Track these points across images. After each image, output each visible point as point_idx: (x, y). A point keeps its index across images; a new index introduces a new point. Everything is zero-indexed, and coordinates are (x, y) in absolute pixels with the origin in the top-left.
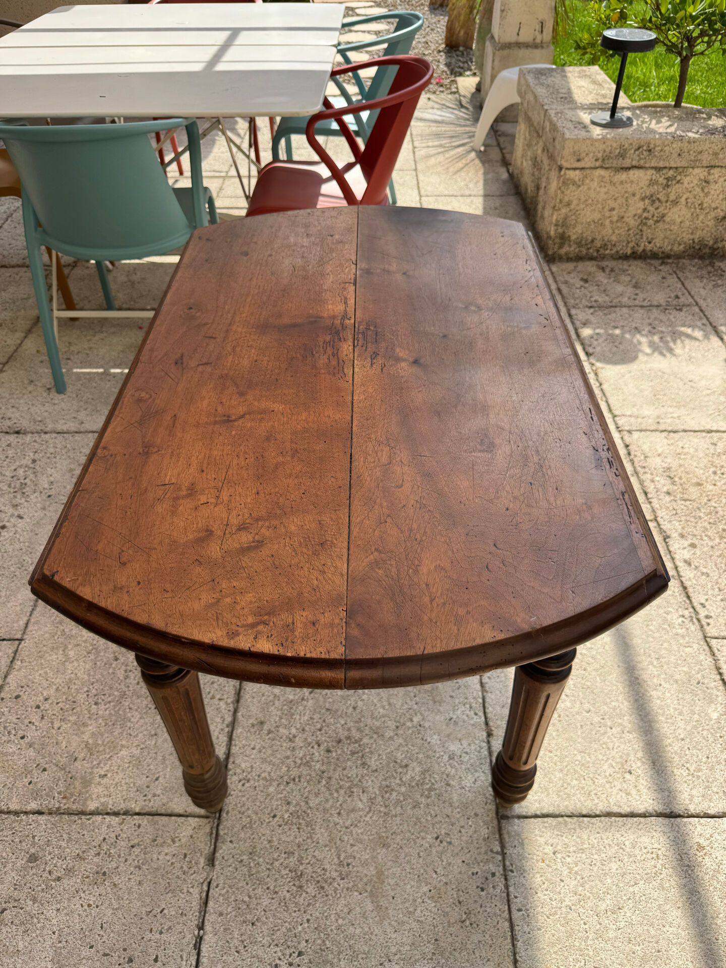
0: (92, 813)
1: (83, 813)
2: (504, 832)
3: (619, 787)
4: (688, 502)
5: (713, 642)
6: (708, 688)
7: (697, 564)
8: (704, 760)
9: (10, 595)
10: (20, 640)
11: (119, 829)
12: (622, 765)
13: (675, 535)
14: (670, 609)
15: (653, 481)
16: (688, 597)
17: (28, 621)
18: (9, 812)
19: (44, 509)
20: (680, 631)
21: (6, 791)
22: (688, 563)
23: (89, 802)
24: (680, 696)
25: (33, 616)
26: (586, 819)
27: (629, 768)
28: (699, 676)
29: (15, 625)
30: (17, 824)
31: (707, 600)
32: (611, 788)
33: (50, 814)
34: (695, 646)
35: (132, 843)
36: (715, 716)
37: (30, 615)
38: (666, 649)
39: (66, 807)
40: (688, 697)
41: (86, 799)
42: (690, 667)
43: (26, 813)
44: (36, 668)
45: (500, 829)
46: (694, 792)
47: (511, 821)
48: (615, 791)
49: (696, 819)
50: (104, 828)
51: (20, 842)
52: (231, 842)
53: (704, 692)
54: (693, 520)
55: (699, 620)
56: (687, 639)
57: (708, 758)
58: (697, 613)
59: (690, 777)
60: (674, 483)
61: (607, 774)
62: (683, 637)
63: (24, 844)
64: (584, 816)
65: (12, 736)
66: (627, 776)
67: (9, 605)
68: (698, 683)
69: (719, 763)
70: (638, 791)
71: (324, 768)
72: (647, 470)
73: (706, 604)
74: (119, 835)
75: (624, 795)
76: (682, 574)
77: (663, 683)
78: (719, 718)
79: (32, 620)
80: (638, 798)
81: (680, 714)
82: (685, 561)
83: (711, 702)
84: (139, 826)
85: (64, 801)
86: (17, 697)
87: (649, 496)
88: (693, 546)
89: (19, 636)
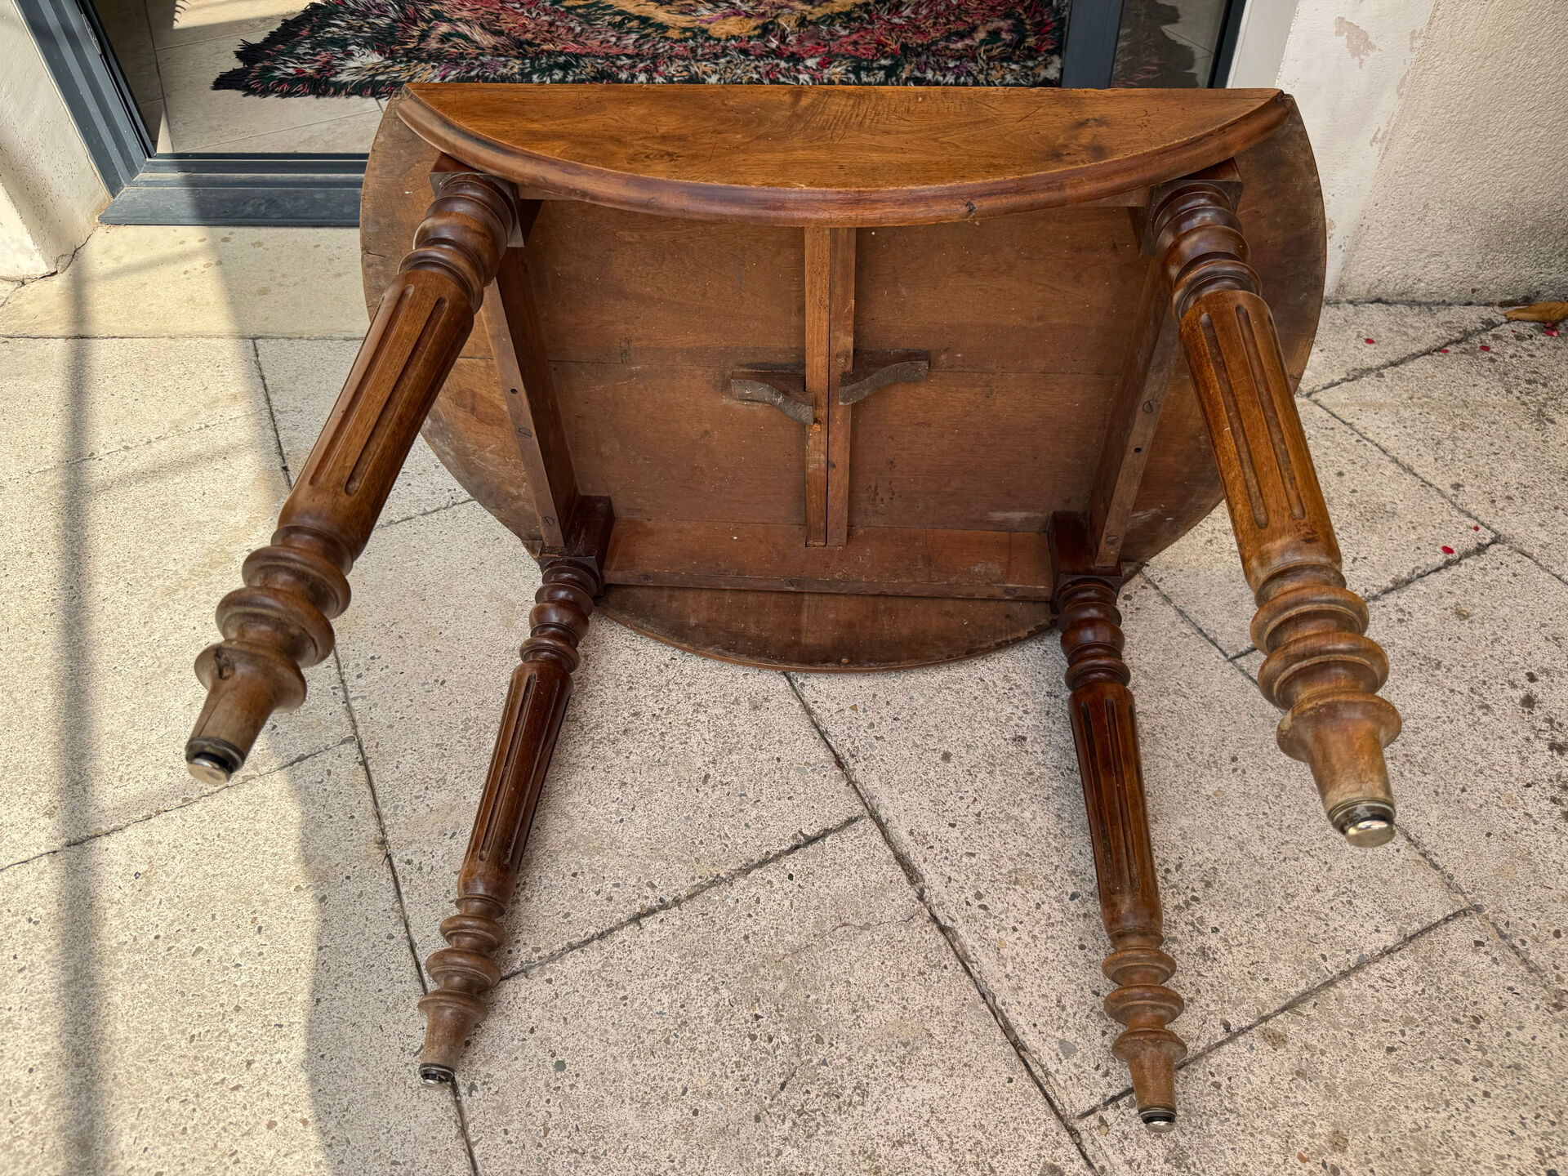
3: (162, 847)
27: (138, 880)
32: (175, 840)
45: (354, 724)
48: (170, 838)
66: (143, 869)
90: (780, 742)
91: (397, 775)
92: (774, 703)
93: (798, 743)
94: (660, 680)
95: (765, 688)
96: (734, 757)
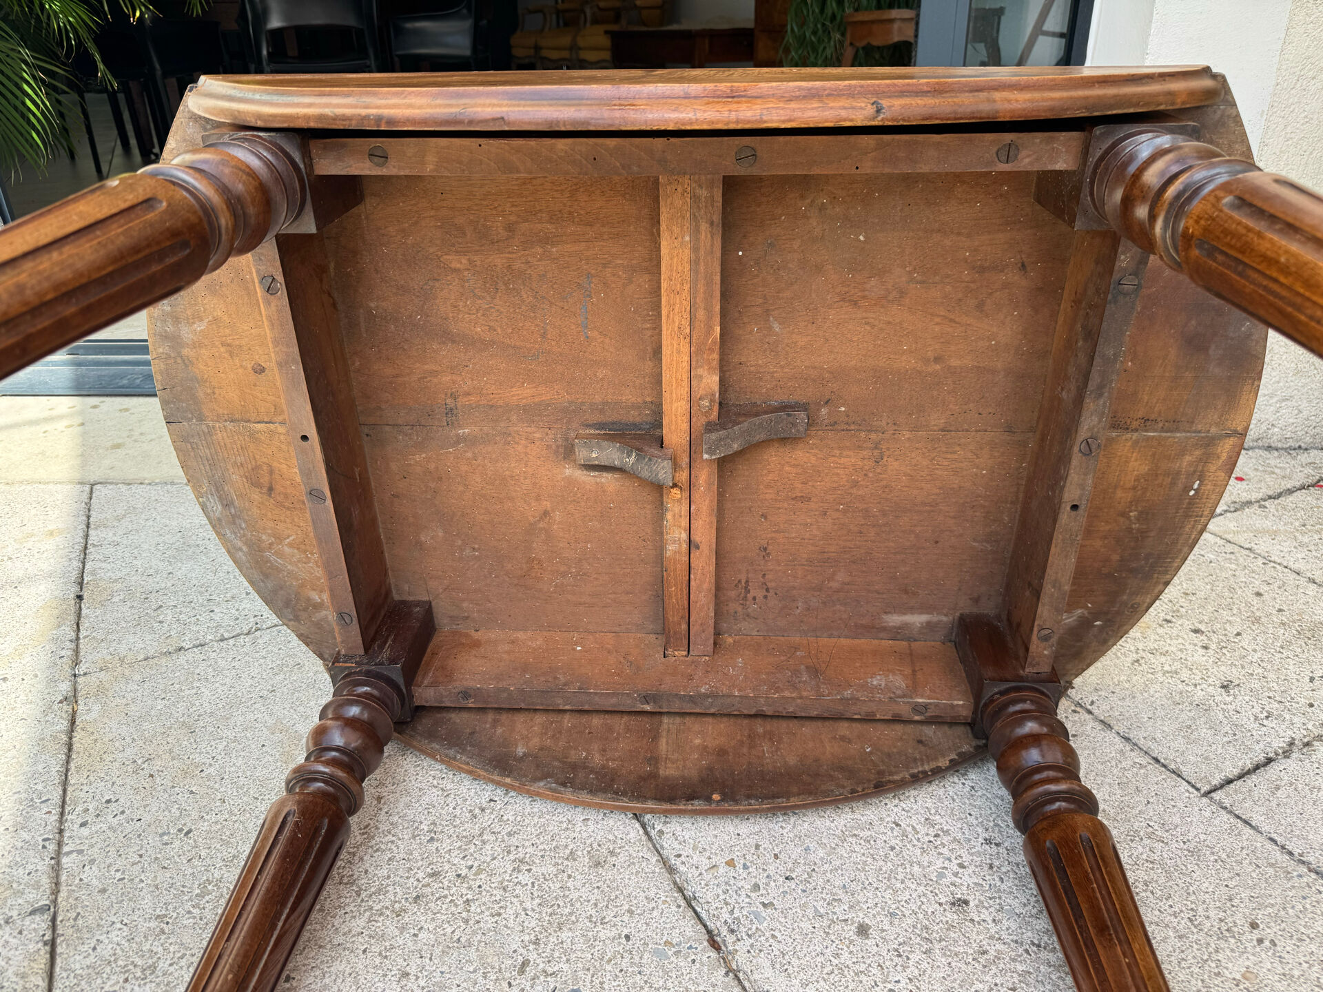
90: (631, 912)
91: (92, 959)
92: (622, 858)
93: (655, 913)
94: (473, 828)
95: (611, 837)
96: (565, 935)
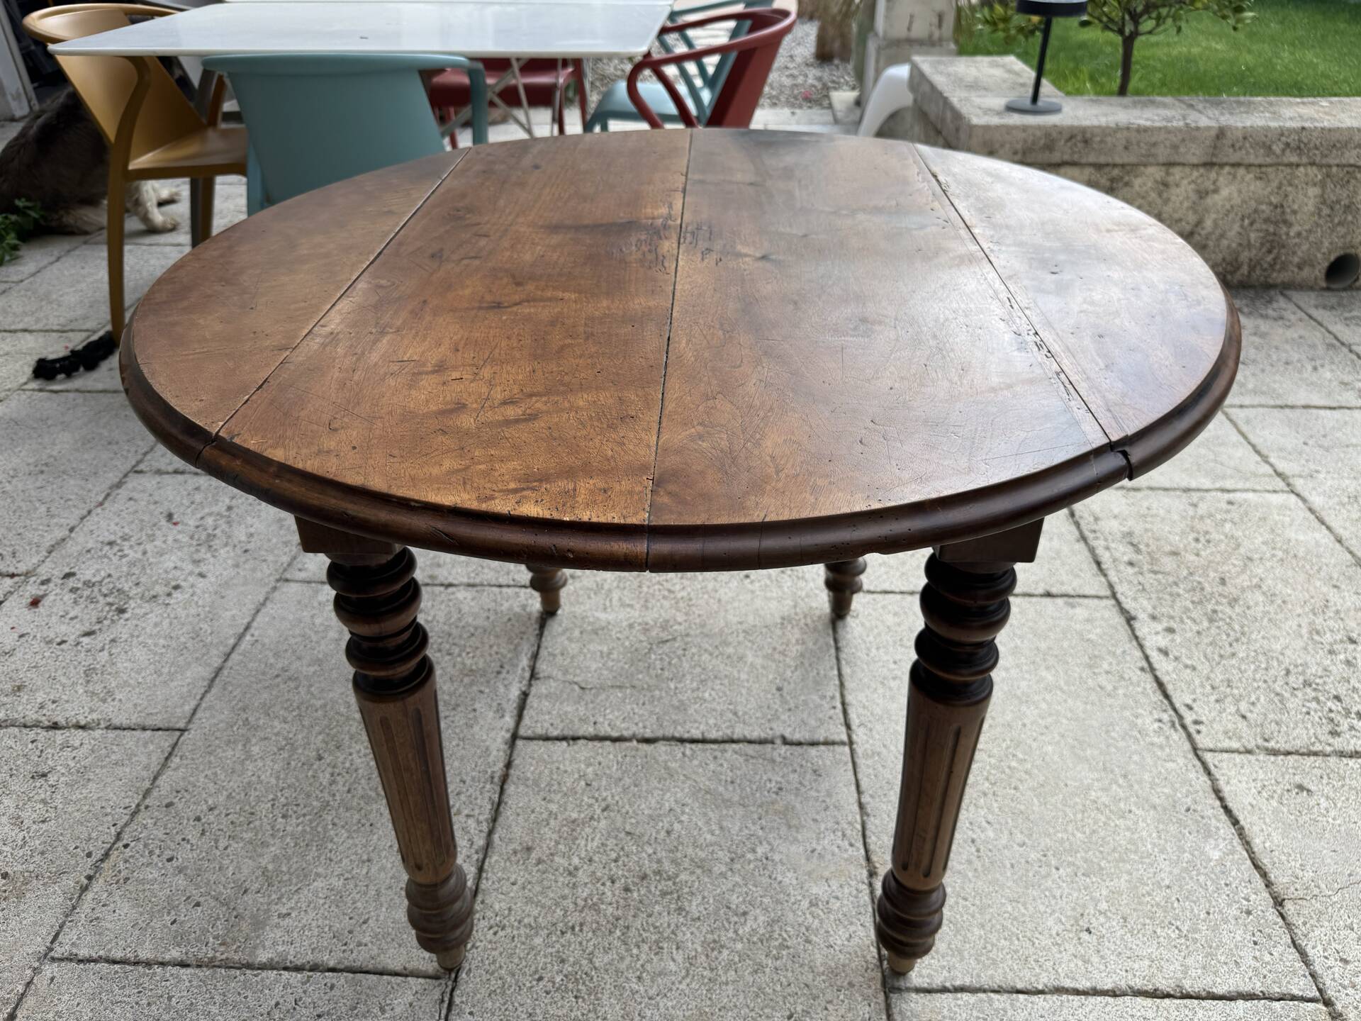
0: (263, 967)
1: (249, 966)
2: (895, 1011)
3: (1072, 950)
4: (1160, 576)
5: (1208, 757)
6: (1203, 817)
7: (1177, 654)
8: (1203, 915)
9: (176, 672)
10: (182, 731)
11: (300, 991)
12: (1077, 921)
13: (1142, 616)
14: (1140, 711)
15: (1107, 548)
16: (1167, 696)
17: (198, 706)
18: (136, 963)
19: (237, 566)
20: (1156, 740)
21: (137, 932)
22: (1165, 653)
23: (260, 951)
24: (1161, 826)
25: (206, 699)
26: (1021, 997)
27: (1086, 926)
28: (1189, 800)
29: (178, 710)
30: (146, 979)
31: (1194, 700)
32: (1060, 952)
33: (199, 966)
34: (1181, 761)
35: (319, 1011)
36: (1216, 855)
37: (201, 699)
38: (1136, 763)
39: (224, 957)
40: (1173, 829)
41: (255, 948)
42: (1175, 790)
43: (163, 964)
44: (201, 767)
45: (888, 1007)
46: (1190, 961)
47: (905, 995)
48: (1066, 957)
49: (1196, 1002)
50: (278, 989)
51: (149, 1004)
52: (471, 1013)
53: (1197, 821)
54: (1167, 597)
55: (1184, 727)
56: (1167, 750)
57: (1208, 913)
58: (1180, 717)
59: (1183, 940)
60: (1138, 551)
61: (1054, 933)
62: (1161, 747)
63: (154, 1007)
64: (1019, 992)
65: (154, 857)
66: (1085, 936)
67: (172, 685)
68: (1188, 810)
69: (1226, 921)
70: (1102, 957)
71: (620, 912)
72: (1098, 534)
73: (1194, 705)
74: (301, 999)
75: (1080, 963)
76: (1156, 666)
77: (1133, 808)
78: (1221, 859)
79: (204, 705)
80: (1102, 967)
81: (1162, 851)
82: (1160, 650)
83: (1210, 836)
84: (332, 987)
85: (222, 949)
86: (168, 805)
87: (1104, 566)
88: (1170, 630)
89: (181, 725)
